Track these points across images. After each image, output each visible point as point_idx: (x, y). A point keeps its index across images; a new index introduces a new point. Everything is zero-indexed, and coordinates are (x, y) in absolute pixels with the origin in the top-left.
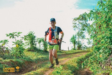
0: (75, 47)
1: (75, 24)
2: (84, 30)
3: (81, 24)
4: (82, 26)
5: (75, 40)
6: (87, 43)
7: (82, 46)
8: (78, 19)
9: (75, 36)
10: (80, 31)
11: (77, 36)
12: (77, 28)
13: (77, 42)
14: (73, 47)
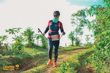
0: (73, 44)
1: (74, 20)
2: (82, 26)
3: (80, 20)
4: (80, 22)
5: (73, 36)
6: (86, 39)
7: (80, 43)
8: (76, 15)
9: (73, 32)
10: (79, 28)
11: (75, 32)
12: (75, 24)
13: (75, 38)
14: (71, 44)
